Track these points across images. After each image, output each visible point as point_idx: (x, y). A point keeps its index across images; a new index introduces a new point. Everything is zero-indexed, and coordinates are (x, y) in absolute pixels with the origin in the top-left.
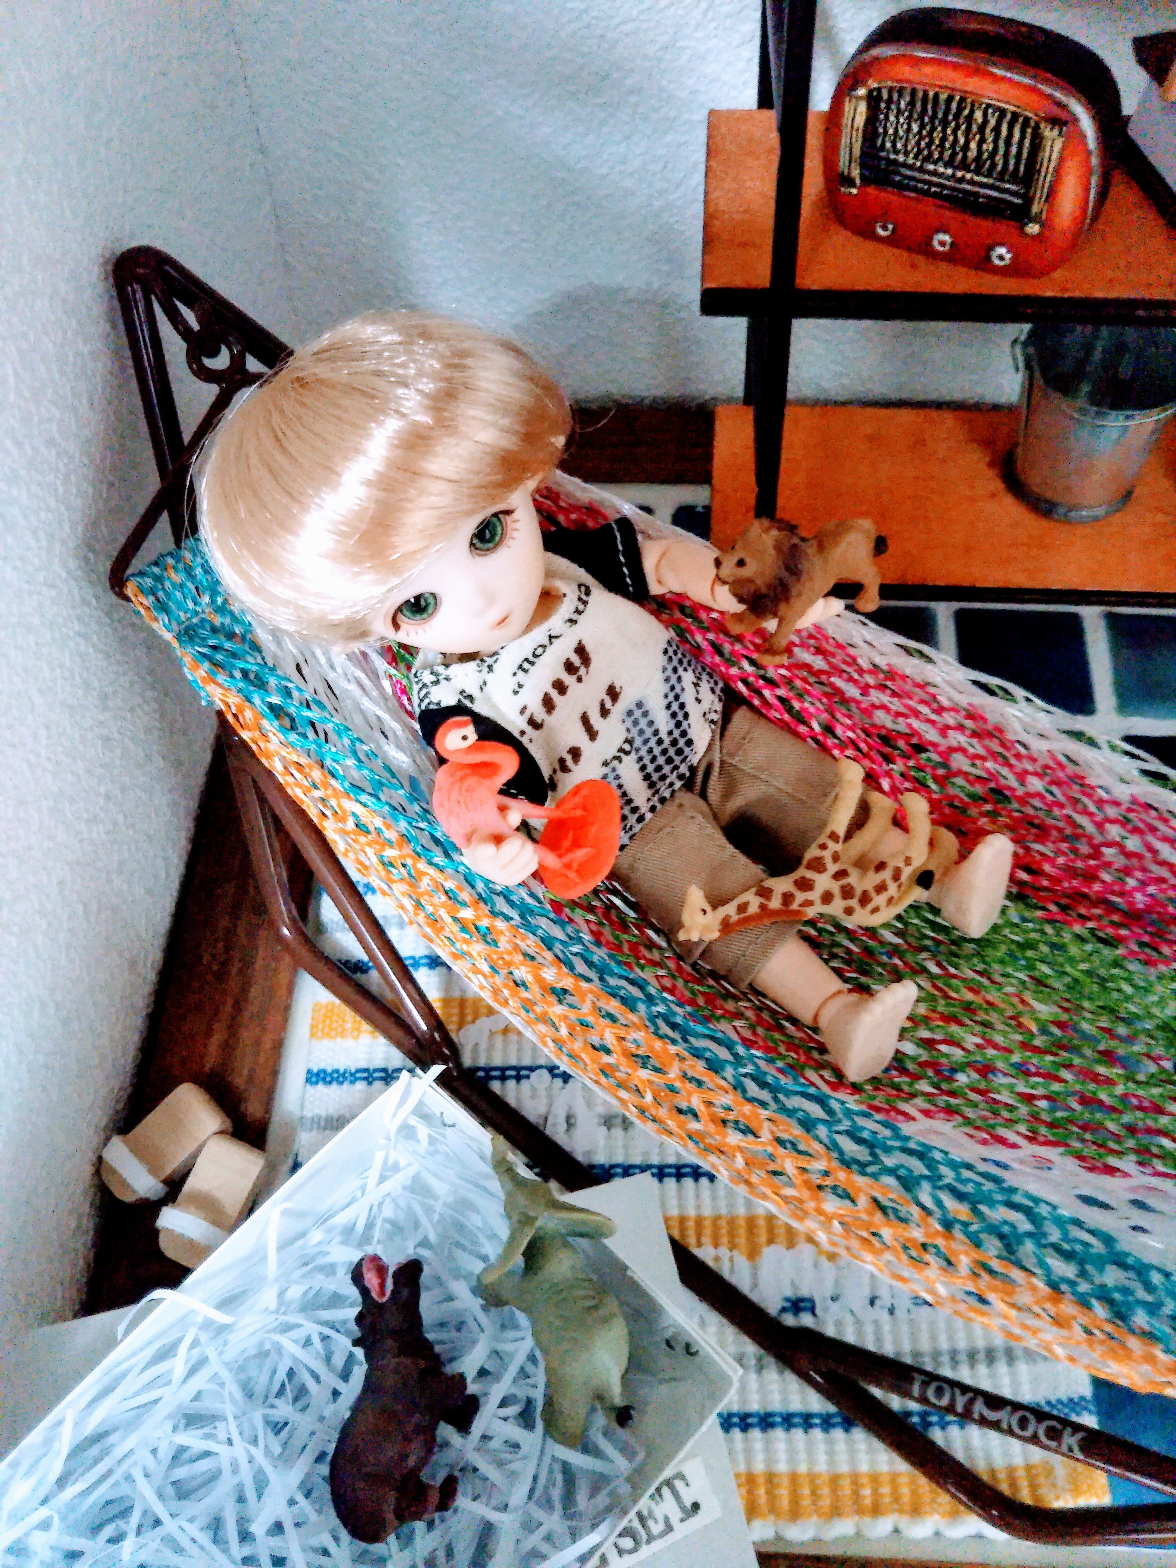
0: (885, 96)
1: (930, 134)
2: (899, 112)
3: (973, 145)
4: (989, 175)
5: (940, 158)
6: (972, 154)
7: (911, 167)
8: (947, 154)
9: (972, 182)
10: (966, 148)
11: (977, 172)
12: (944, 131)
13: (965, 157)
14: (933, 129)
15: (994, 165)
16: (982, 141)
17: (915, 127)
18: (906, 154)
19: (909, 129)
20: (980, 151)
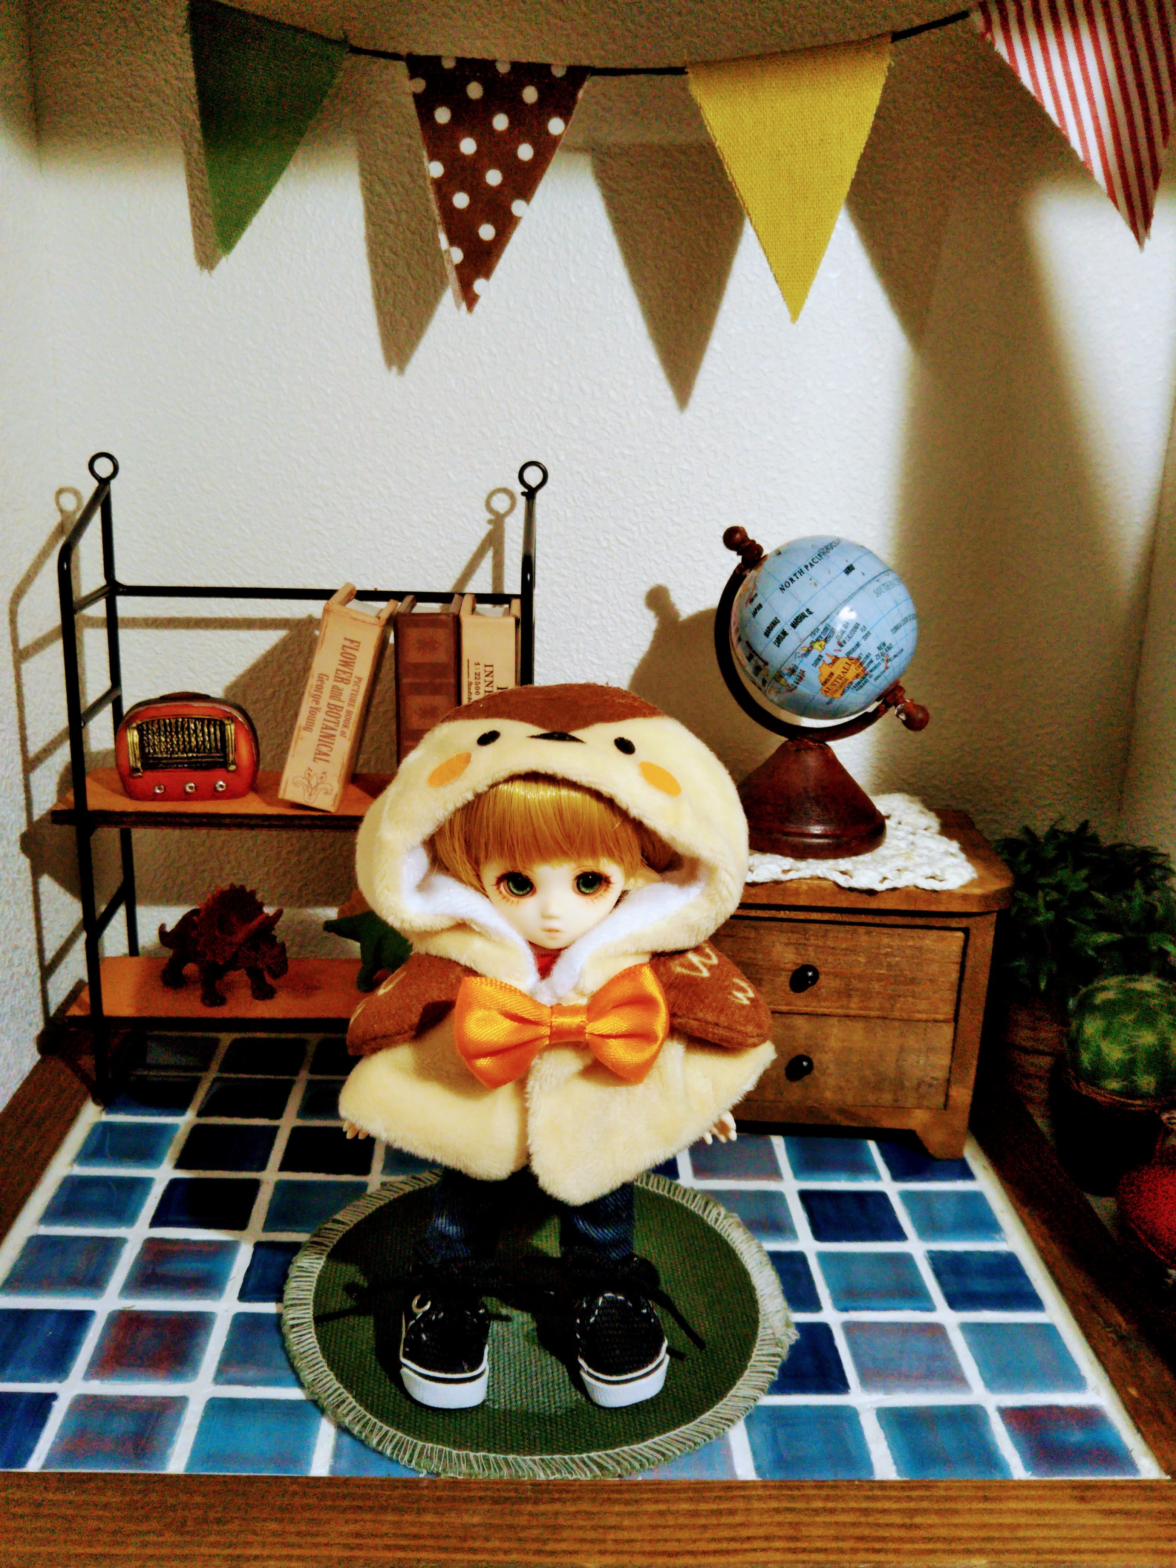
0: (145, 728)
1: (171, 740)
2: (154, 733)
3: (193, 739)
4: (205, 752)
5: (179, 750)
6: (194, 743)
7: (166, 758)
8: (182, 747)
9: (197, 757)
10: (190, 742)
11: (198, 752)
12: (178, 737)
13: (191, 746)
14: (172, 736)
15: (205, 747)
16: (197, 736)
17: (163, 739)
18: (161, 752)
19: (160, 741)
20: (197, 742)
